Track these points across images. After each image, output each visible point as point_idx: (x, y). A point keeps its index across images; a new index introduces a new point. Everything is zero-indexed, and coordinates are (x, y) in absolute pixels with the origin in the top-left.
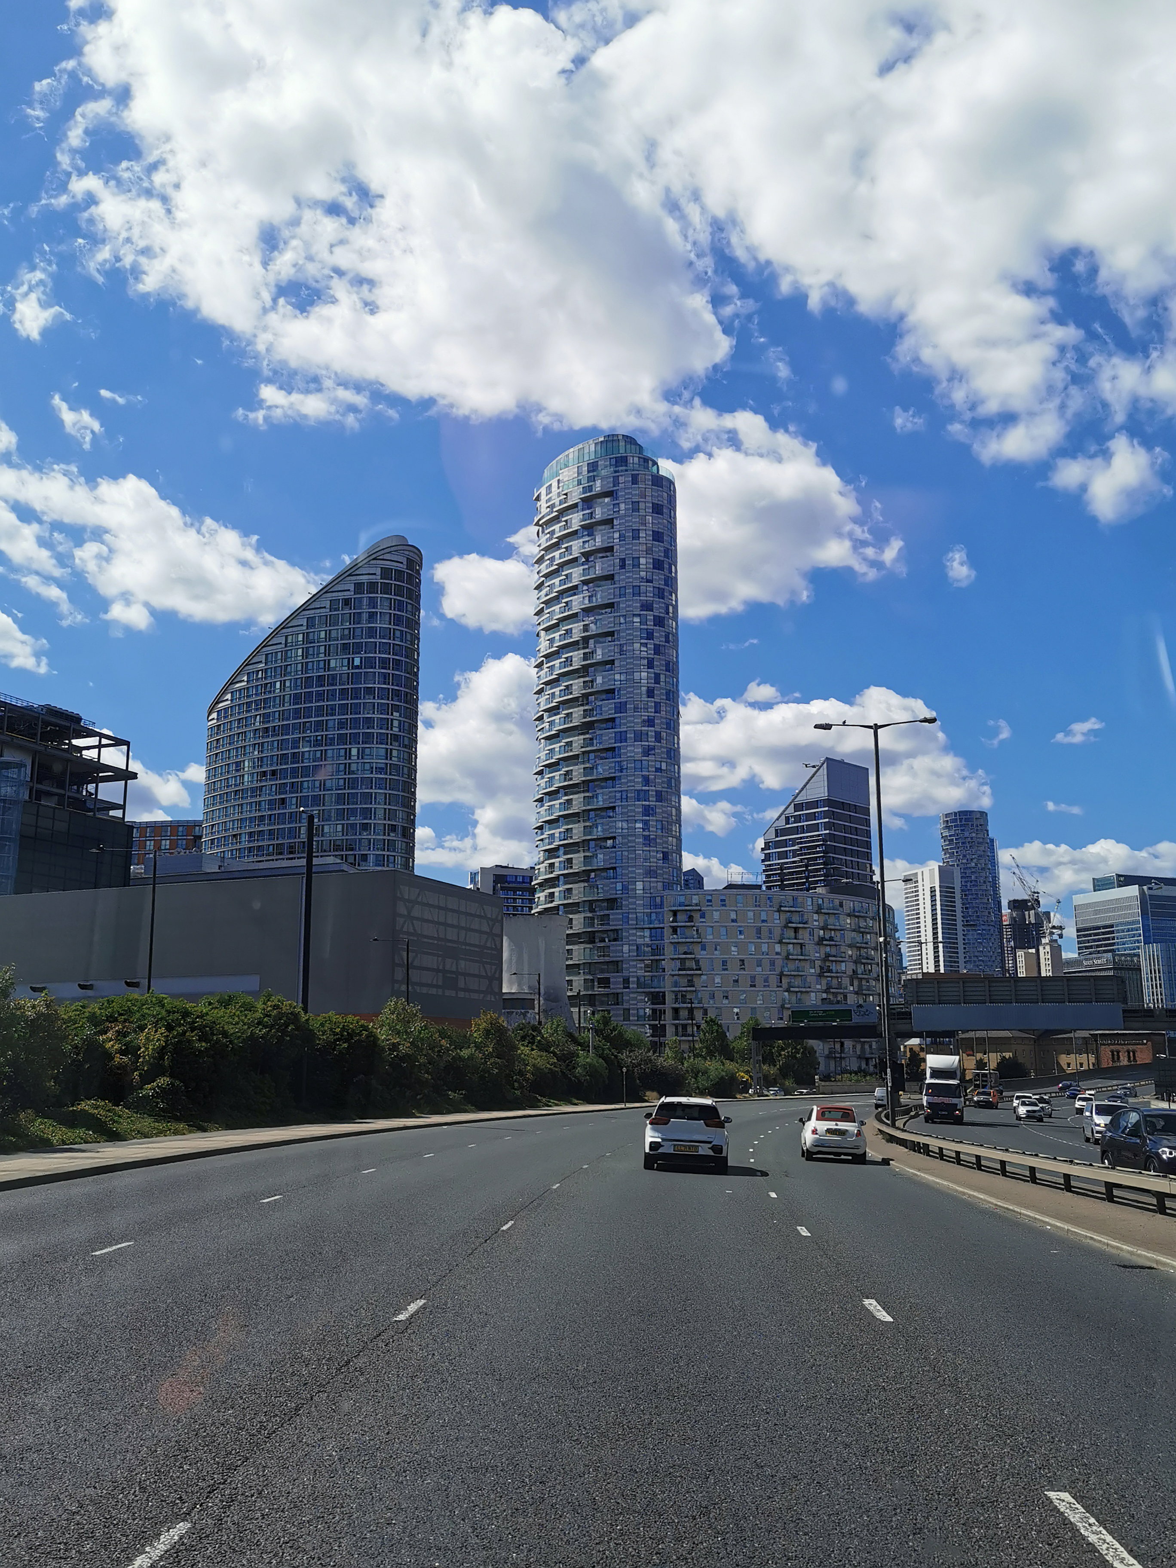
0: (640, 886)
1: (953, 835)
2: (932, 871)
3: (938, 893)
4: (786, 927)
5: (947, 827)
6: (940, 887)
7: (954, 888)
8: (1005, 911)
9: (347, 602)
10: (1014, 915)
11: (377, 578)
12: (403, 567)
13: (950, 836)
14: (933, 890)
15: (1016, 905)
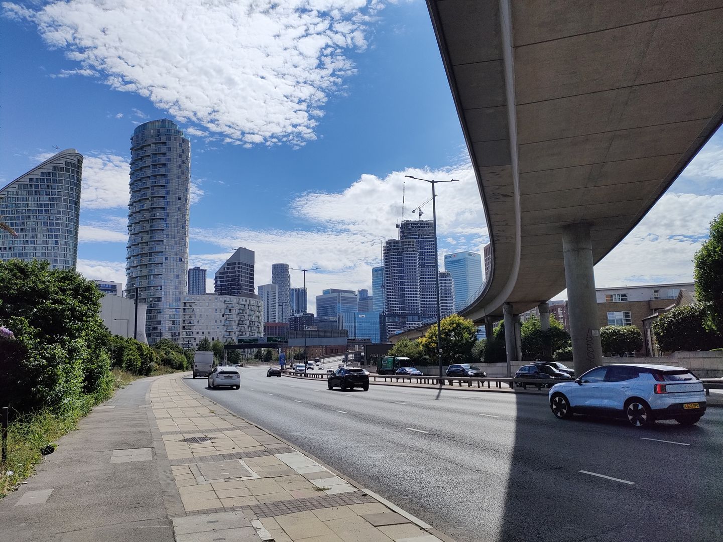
0: (171, 293)
3: (270, 294)
4: (226, 309)
6: (271, 291)
7: (276, 292)
9: (49, 174)
11: (64, 165)
12: (75, 162)
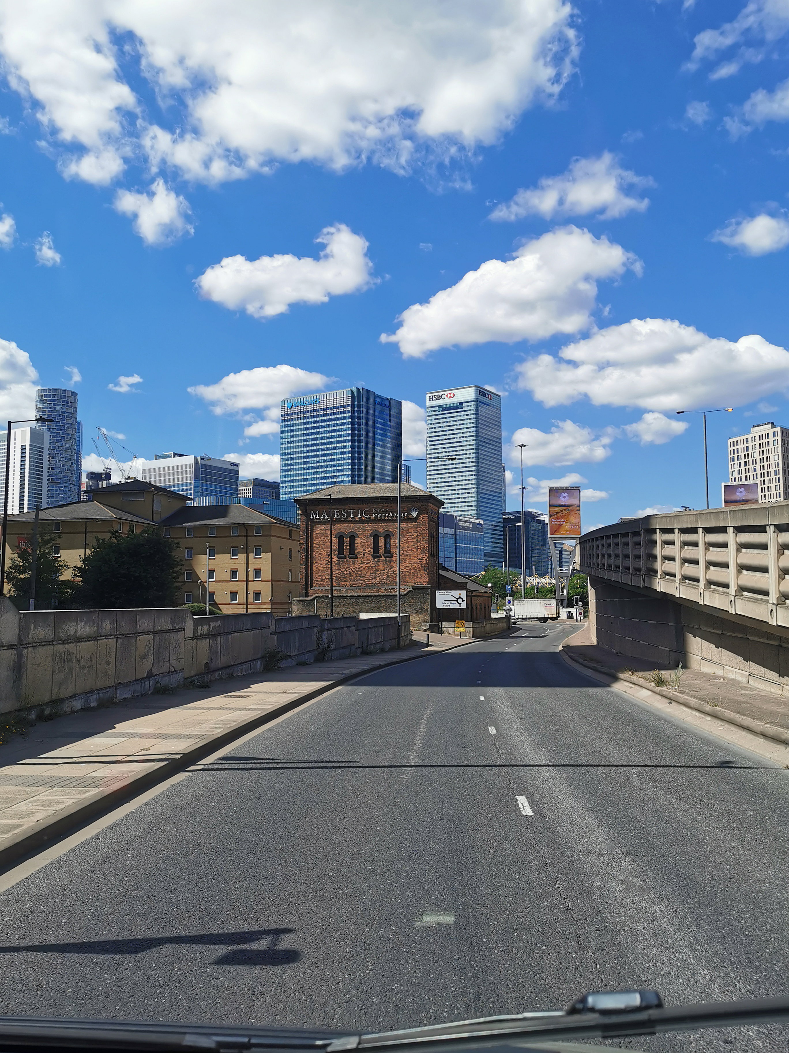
1: (47, 408)
2: (24, 433)
3: (28, 451)
5: (42, 401)
6: (30, 445)
7: (43, 448)
8: (84, 479)
10: (91, 484)
13: (44, 408)
14: (23, 449)
15: (94, 476)
